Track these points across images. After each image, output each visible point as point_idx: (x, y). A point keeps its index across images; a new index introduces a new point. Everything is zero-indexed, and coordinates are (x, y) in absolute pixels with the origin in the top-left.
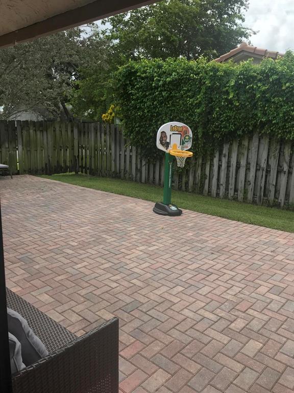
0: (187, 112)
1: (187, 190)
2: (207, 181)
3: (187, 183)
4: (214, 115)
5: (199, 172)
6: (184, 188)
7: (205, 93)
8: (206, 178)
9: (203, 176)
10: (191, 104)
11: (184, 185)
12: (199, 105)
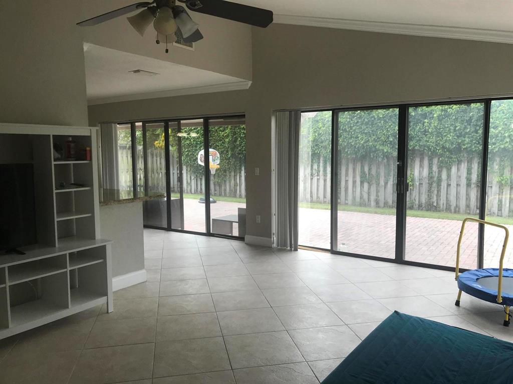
0: (221, 140)
1: (225, 195)
2: (238, 187)
3: (225, 190)
4: (238, 143)
5: (233, 182)
6: (223, 194)
7: (231, 129)
8: (237, 186)
9: (236, 185)
10: (223, 135)
11: (223, 192)
12: (227, 136)
